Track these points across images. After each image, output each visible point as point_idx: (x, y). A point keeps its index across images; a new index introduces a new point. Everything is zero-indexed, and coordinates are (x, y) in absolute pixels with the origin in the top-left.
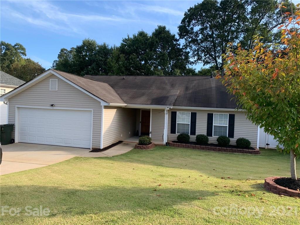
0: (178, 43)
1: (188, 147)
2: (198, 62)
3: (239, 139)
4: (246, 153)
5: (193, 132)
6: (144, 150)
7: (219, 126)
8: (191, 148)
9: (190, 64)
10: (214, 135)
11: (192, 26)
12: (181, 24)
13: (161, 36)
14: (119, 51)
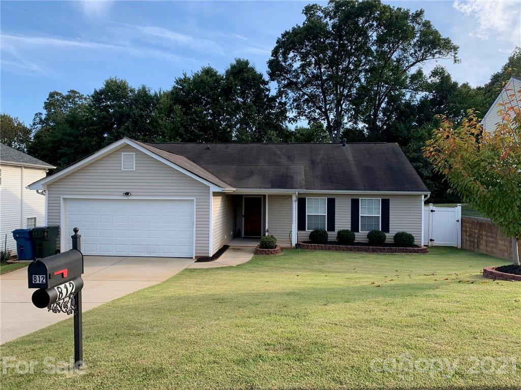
0: (267, 86)
1: (329, 249)
2: (299, 118)
3: (398, 233)
4: (410, 252)
5: (331, 227)
6: (272, 255)
7: (368, 216)
8: (333, 250)
9: (289, 122)
10: (362, 230)
11: (290, 61)
12: (273, 58)
13: (242, 76)
14: (172, 99)
